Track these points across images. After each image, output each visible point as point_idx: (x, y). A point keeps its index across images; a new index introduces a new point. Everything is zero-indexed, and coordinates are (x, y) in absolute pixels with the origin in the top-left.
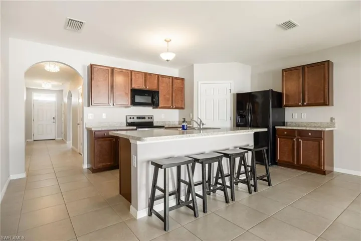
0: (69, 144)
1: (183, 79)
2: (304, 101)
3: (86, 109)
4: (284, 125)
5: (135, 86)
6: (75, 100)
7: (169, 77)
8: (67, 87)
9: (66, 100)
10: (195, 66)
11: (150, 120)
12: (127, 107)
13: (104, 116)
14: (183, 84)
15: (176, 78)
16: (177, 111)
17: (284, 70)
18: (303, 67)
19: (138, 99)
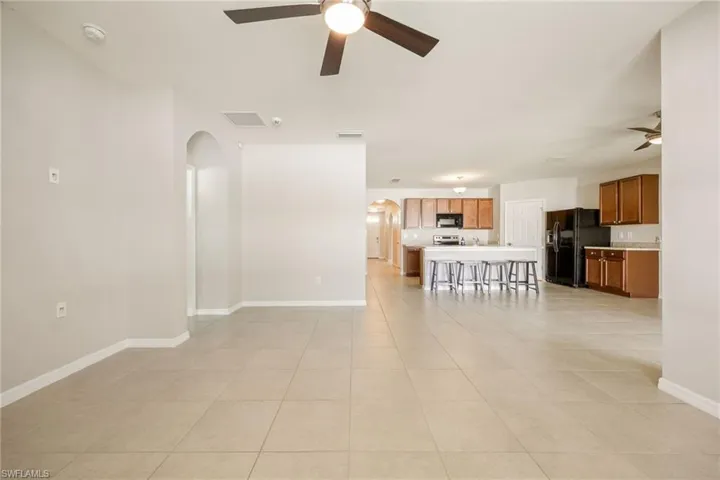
0: (391, 261)
1: (491, 199)
2: (619, 219)
3: (403, 231)
4: (609, 246)
5: (440, 212)
6: (395, 219)
7: (474, 199)
8: (389, 210)
9: (387, 221)
10: (502, 186)
11: (455, 240)
12: (433, 228)
13: (416, 236)
14: (492, 204)
15: (482, 200)
16: (487, 231)
17: (602, 185)
18: (619, 182)
19: (443, 222)
